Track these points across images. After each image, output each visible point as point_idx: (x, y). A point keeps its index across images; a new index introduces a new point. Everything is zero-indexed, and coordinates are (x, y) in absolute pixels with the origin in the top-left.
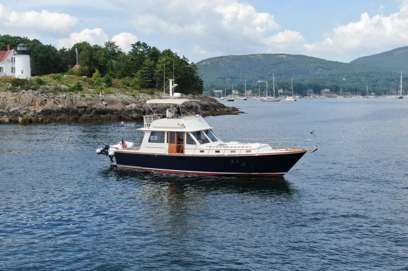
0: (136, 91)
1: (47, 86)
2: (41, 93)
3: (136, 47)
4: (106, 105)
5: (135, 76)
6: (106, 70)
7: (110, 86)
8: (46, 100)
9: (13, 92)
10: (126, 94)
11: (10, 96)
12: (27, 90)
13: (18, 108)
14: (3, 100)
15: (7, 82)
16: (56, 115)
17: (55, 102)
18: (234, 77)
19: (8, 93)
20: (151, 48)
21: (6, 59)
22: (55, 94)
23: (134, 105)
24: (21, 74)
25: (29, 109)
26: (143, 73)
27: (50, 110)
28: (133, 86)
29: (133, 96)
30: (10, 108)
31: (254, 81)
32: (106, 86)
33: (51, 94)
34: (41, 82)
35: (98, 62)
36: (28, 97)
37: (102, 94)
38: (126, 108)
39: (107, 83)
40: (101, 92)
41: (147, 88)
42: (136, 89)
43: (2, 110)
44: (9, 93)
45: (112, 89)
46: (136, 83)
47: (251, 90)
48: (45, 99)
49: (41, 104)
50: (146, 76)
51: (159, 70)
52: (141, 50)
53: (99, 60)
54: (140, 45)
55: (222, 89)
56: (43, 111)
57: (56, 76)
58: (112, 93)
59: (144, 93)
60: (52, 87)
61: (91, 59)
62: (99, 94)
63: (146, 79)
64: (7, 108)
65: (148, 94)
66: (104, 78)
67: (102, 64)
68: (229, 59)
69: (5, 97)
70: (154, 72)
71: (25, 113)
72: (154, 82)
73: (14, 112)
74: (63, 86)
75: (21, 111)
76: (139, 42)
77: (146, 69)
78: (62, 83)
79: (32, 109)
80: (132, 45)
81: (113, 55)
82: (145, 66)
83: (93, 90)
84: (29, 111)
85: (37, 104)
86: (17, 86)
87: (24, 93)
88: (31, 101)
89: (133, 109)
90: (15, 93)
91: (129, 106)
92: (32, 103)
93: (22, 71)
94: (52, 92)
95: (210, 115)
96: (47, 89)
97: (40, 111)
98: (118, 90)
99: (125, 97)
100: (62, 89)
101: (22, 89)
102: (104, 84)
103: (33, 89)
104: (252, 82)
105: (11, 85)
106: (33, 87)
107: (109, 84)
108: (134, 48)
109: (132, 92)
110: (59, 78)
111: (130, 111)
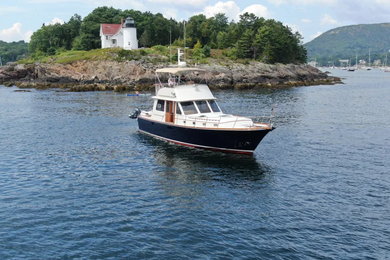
0: (231, 61)
1: (149, 57)
2: (142, 63)
3: (244, 18)
4: (197, 75)
5: (234, 46)
6: (209, 41)
7: (208, 56)
8: (145, 70)
9: (119, 62)
10: (221, 64)
11: (115, 65)
12: (130, 60)
13: (120, 77)
14: (109, 70)
15: (115, 53)
16: (151, 83)
17: (152, 72)
18: (364, 46)
19: (114, 63)
20: (259, 18)
21: (119, 32)
22: (154, 64)
23: (223, 75)
24: (128, 46)
25: (130, 77)
26: (242, 43)
27: (147, 79)
28: (230, 56)
29: (227, 66)
30: (114, 76)
31: (385, 50)
32: (203, 57)
33: (151, 64)
34: (143, 53)
35: (201, 33)
36: (130, 67)
37: (197, 64)
38: (215, 78)
39: (205, 54)
40: (197, 62)
41: (243, 58)
42: (232, 59)
43: (108, 78)
44: (116, 63)
45: (208, 60)
46: (234, 53)
47: (380, 60)
48: (145, 68)
49: (141, 74)
50: (244, 46)
51: (258, 41)
52: (249, 21)
53: (202, 32)
54: (248, 16)
55: (349, 59)
56: (140, 80)
57: (159, 48)
58: (207, 63)
59: (240, 63)
60: (153, 57)
61: (195, 31)
62: (194, 64)
63: (245, 49)
64: (111, 76)
65: (244, 64)
66: (202, 49)
67: (205, 36)
68: (359, 28)
69: (111, 67)
70: (252, 42)
71: (125, 81)
72: (252, 52)
73: (116, 80)
74: (164, 57)
75: (122, 79)
76: (247, 13)
77: (245, 40)
78: (164, 54)
79: (132, 77)
80: (241, 16)
81: (223, 26)
82: (244, 36)
83: (191, 60)
84: (129, 79)
85: (138, 73)
86: (122, 57)
87: (127, 63)
88: (133, 70)
89: (222, 78)
90: (120, 63)
91: (218, 76)
92: (133, 73)
93: (129, 42)
94: (152, 62)
95: (302, 86)
96: (148, 60)
97: (138, 79)
98: (214, 60)
99: (218, 67)
100: (162, 59)
101: (127, 60)
102: (202, 55)
103: (136, 60)
104: (382, 51)
105: (117, 56)
106: (136, 57)
107: (207, 54)
108: (242, 19)
109: (227, 61)
110: (161, 50)
111: (218, 81)
